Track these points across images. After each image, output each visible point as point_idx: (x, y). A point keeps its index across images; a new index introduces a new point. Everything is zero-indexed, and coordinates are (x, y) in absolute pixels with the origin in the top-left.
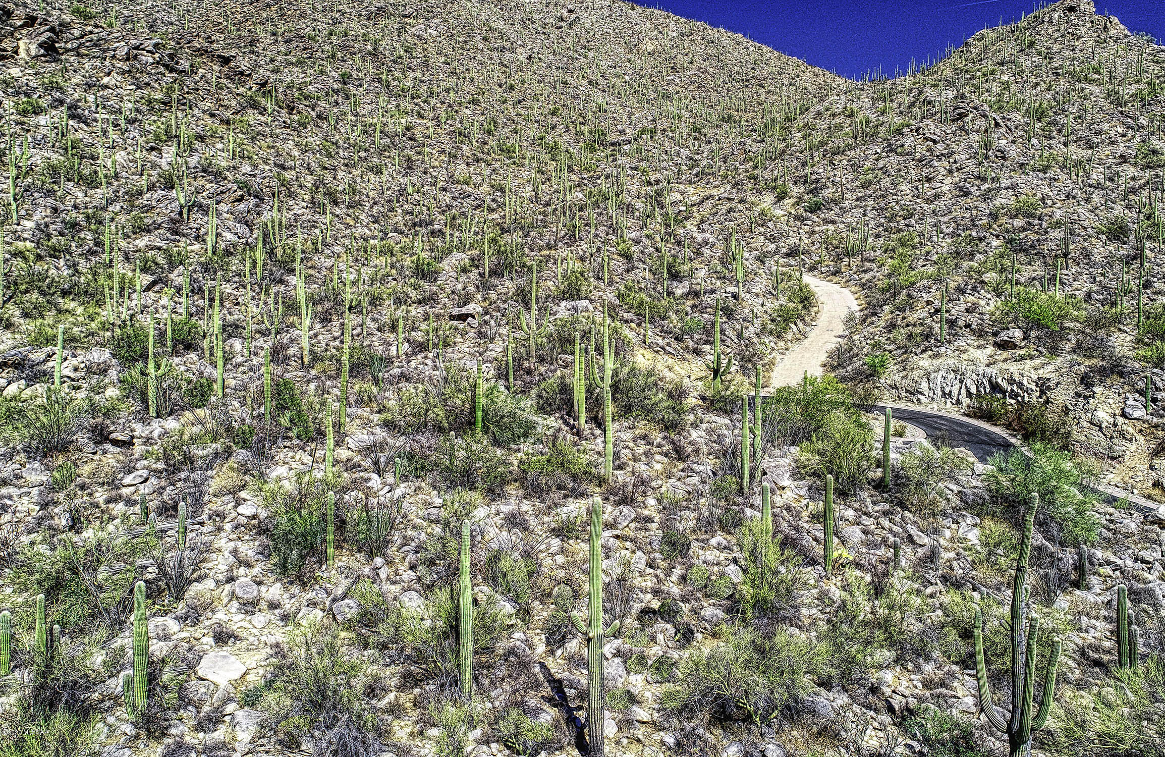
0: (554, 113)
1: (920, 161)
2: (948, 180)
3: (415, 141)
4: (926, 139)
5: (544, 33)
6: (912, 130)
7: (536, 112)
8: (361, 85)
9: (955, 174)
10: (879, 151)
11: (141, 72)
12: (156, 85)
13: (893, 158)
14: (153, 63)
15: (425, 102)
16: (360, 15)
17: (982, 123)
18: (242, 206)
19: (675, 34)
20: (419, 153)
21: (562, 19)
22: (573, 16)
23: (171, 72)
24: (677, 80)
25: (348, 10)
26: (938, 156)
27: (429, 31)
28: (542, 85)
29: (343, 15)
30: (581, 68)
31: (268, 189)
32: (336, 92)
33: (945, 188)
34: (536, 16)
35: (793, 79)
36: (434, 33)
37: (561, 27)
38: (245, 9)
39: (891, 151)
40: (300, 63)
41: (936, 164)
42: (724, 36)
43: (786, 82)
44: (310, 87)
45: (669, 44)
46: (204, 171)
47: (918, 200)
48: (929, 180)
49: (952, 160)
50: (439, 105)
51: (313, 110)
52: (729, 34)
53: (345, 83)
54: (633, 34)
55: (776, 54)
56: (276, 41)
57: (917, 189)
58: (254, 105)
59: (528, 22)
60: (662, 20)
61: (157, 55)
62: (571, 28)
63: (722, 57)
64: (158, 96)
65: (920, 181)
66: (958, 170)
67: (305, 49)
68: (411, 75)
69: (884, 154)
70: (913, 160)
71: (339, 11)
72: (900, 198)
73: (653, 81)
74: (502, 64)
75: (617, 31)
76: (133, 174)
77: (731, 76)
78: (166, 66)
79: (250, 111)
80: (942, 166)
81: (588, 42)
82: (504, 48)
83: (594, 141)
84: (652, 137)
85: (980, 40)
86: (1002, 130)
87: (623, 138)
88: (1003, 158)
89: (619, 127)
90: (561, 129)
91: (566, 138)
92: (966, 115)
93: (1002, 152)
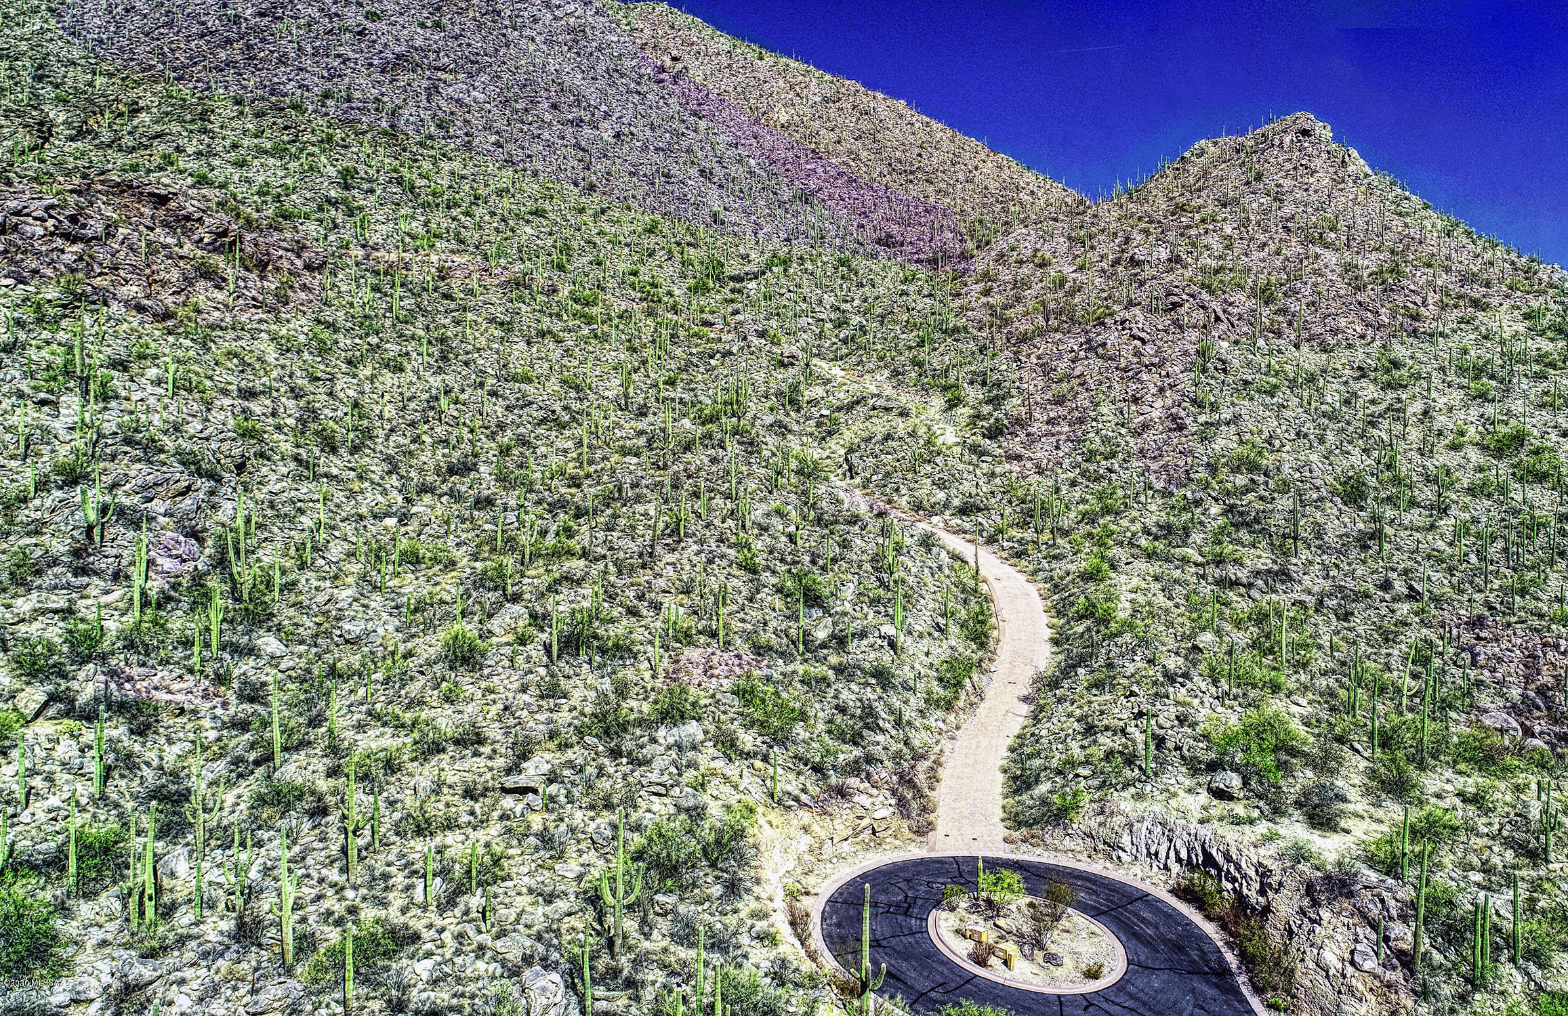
0: (651, 230)
1: (1126, 370)
2: (1159, 403)
3: (452, 299)
4: (1134, 337)
5: (638, 93)
6: (1116, 322)
7: (627, 228)
8: (372, 191)
9: (1168, 393)
10: (1076, 348)
11: (25, 252)
12: (49, 272)
13: (1095, 363)
14: (45, 235)
15: (467, 214)
16: (371, 65)
17: (1199, 316)
18: (188, 501)
19: (817, 99)
20: (458, 323)
21: (662, 69)
22: (679, 66)
23: (73, 242)
24: (820, 170)
25: (352, 55)
26: (1146, 366)
27: (473, 93)
28: (635, 179)
29: (344, 63)
30: (689, 151)
31: (229, 460)
32: (334, 203)
33: (1156, 414)
34: (627, 63)
35: (970, 172)
36: (481, 97)
37: (662, 81)
39: (1090, 349)
40: (279, 151)
41: (1145, 377)
42: (883, 105)
43: (961, 177)
44: (294, 197)
45: (808, 111)
46: (128, 441)
47: (1123, 431)
48: (1136, 400)
49: (1163, 373)
50: (487, 218)
51: (299, 256)
52: (889, 102)
53: (347, 187)
54: (761, 96)
55: (949, 132)
56: (242, 113)
57: (1121, 413)
58: (208, 273)
59: (616, 75)
60: (800, 78)
61: (51, 223)
62: (675, 83)
63: (879, 136)
64: (52, 293)
65: (1125, 401)
66: (1171, 387)
68: (445, 166)
69: (1082, 353)
70: (1117, 368)
71: (339, 56)
72: (1100, 426)
73: (787, 170)
74: (578, 146)
75: (739, 89)
76: (12, 458)
77: (890, 165)
78: (66, 236)
79: (201, 284)
80: (1151, 380)
81: (699, 105)
82: (582, 121)
83: (708, 276)
84: (785, 270)
85: (1199, 156)
86: (1223, 326)
87: (747, 269)
88: (1225, 371)
89: (742, 250)
90: (661, 255)
91: (669, 270)
92: (1181, 305)
93: (1224, 362)
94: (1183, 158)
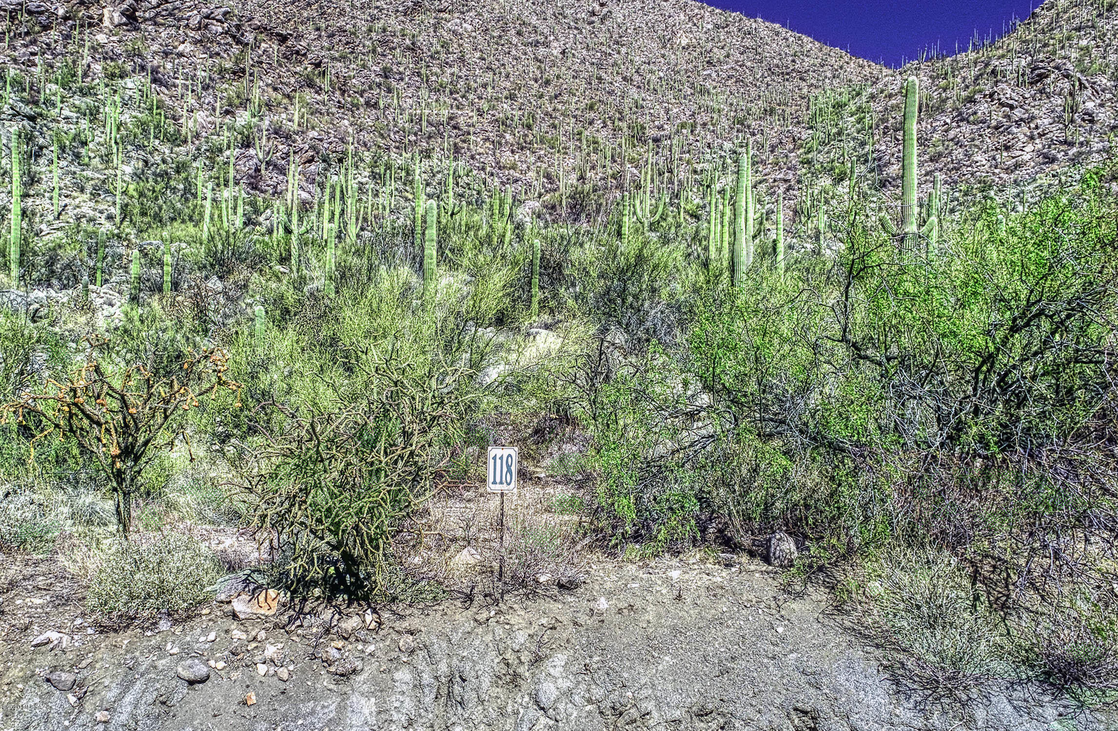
0: (591, 108)
1: (997, 128)
2: (1029, 148)
3: (459, 129)
4: (1002, 105)
5: (576, 28)
6: (985, 96)
7: (573, 107)
8: (402, 79)
9: (1038, 141)
10: (948, 121)
11: (212, 42)
13: (966, 128)
14: (222, 34)
15: (463, 97)
16: (397, 11)
17: (1066, 85)
18: (313, 167)
19: (710, 26)
20: (464, 141)
21: (593, 14)
22: (605, 10)
23: (237, 43)
24: (714, 75)
25: (385, 6)
26: (1016, 122)
27: (464, 25)
28: (577, 80)
29: (380, 11)
30: (615, 64)
31: (334, 155)
32: (379, 85)
33: (1027, 157)
34: (568, 12)
35: (837, 70)
36: (470, 28)
37: (593, 22)
38: (288, 9)
39: (962, 120)
40: (343, 58)
41: (1015, 130)
42: (762, 27)
43: (829, 74)
44: (354, 81)
45: (704, 37)
46: (276, 132)
47: (997, 171)
48: (1007, 148)
49: (1033, 126)
50: (476, 100)
51: (362, 97)
52: (767, 24)
53: (386, 77)
54: (667, 27)
55: (817, 44)
56: (320, 36)
57: (994, 159)
58: (311, 85)
59: (560, 17)
60: (696, 11)
61: (225, 25)
62: (602, 23)
63: (759, 50)
64: (227, 65)
65: (997, 149)
66: (1040, 136)
67: (347, 43)
68: (449, 71)
69: (954, 124)
70: (989, 127)
71: (377, 7)
72: (975, 169)
73: (689, 77)
74: (537, 59)
75: (649, 24)
76: (212, 134)
77: (770, 69)
78: (233, 37)
79: (307, 90)
80: (1021, 133)
81: (620, 37)
82: (538, 42)
83: (633, 137)
84: (692, 131)
85: (1049, 9)
86: (1089, 92)
87: (662, 133)
88: (1092, 121)
89: (657, 123)
90: (598, 124)
91: (604, 133)
92: (1047, 77)
93: (1090, 115)
94: (1033, 14)
